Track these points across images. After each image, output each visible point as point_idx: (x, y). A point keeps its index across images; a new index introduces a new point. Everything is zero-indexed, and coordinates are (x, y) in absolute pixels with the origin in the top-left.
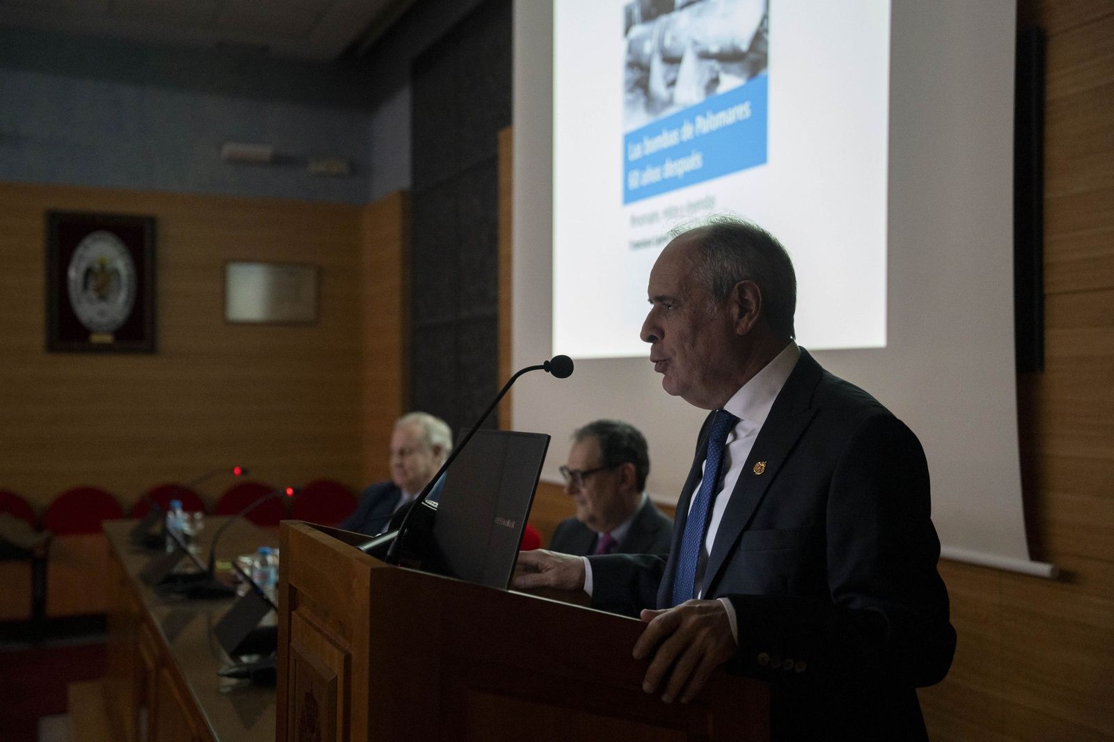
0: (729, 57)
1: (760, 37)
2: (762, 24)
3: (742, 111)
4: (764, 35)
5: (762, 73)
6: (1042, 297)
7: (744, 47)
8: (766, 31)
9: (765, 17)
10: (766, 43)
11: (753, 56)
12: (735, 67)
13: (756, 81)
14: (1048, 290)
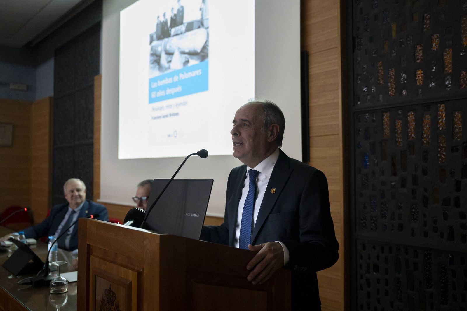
0: (193, 54)
1: (205, 48)
2: (206, 43)
3: (198, 72)
4: (207, 47)
5: (206, 60)
6: (309, 137)
7: (199, 50)
8: (208, 46)
9: (207, 41)
10: (208, 50)
11: (202, 54)
12: (195, 57)
13: (203, 63)
14: (311, 135)
